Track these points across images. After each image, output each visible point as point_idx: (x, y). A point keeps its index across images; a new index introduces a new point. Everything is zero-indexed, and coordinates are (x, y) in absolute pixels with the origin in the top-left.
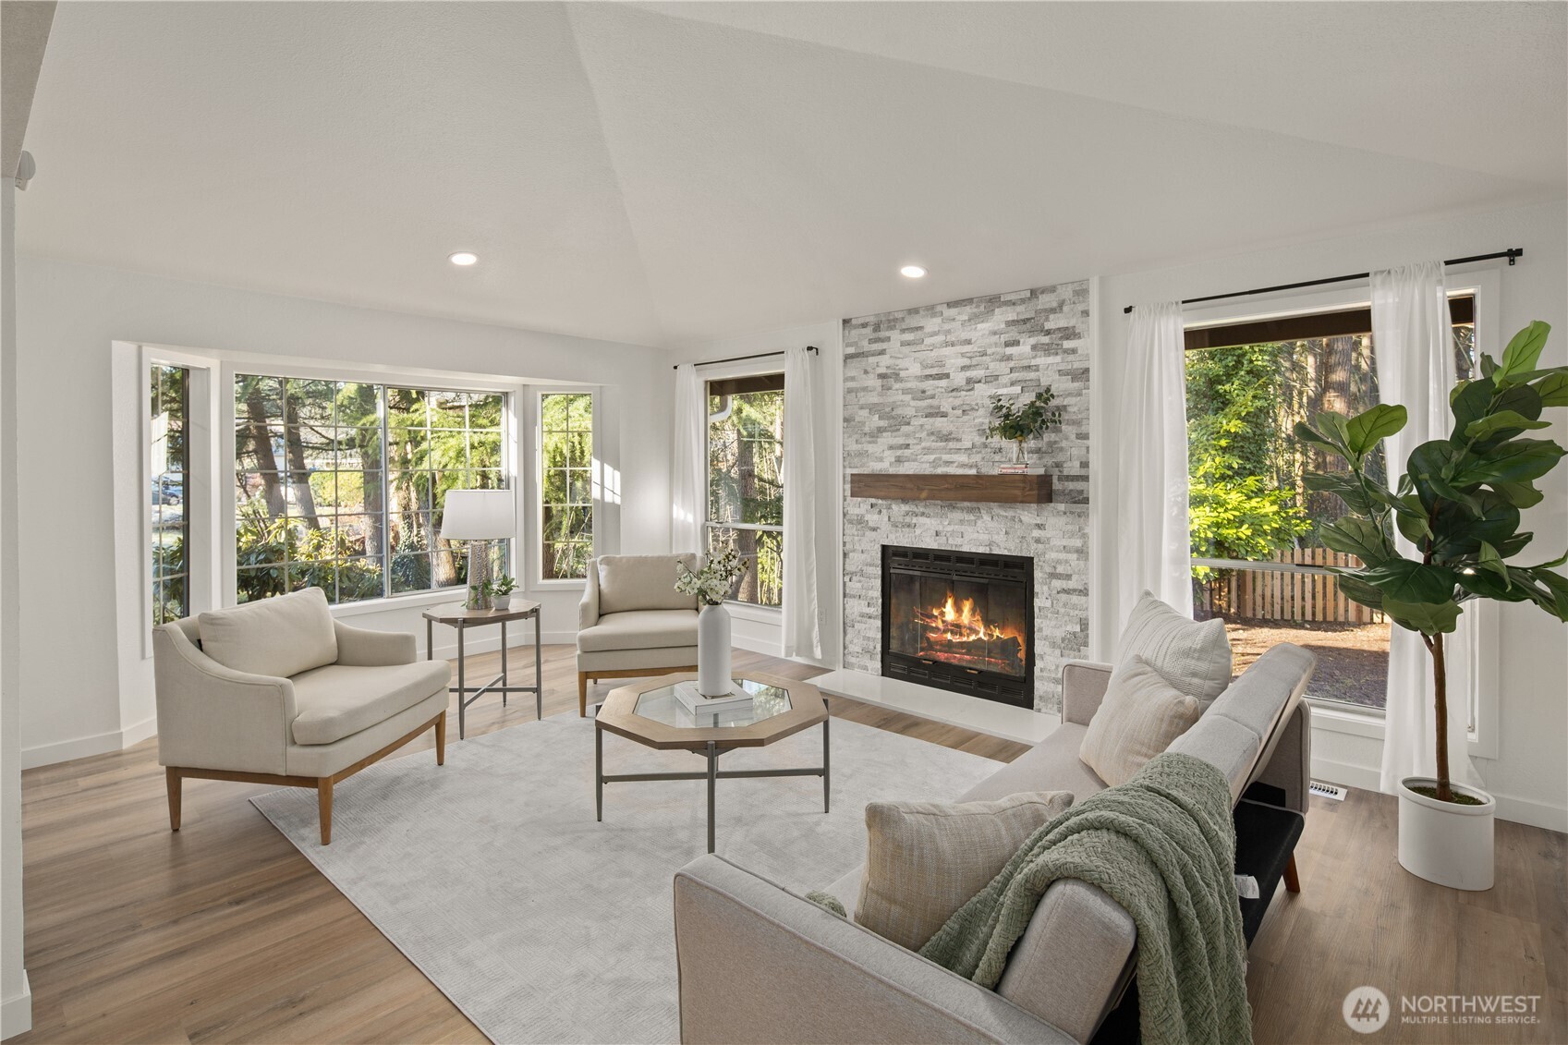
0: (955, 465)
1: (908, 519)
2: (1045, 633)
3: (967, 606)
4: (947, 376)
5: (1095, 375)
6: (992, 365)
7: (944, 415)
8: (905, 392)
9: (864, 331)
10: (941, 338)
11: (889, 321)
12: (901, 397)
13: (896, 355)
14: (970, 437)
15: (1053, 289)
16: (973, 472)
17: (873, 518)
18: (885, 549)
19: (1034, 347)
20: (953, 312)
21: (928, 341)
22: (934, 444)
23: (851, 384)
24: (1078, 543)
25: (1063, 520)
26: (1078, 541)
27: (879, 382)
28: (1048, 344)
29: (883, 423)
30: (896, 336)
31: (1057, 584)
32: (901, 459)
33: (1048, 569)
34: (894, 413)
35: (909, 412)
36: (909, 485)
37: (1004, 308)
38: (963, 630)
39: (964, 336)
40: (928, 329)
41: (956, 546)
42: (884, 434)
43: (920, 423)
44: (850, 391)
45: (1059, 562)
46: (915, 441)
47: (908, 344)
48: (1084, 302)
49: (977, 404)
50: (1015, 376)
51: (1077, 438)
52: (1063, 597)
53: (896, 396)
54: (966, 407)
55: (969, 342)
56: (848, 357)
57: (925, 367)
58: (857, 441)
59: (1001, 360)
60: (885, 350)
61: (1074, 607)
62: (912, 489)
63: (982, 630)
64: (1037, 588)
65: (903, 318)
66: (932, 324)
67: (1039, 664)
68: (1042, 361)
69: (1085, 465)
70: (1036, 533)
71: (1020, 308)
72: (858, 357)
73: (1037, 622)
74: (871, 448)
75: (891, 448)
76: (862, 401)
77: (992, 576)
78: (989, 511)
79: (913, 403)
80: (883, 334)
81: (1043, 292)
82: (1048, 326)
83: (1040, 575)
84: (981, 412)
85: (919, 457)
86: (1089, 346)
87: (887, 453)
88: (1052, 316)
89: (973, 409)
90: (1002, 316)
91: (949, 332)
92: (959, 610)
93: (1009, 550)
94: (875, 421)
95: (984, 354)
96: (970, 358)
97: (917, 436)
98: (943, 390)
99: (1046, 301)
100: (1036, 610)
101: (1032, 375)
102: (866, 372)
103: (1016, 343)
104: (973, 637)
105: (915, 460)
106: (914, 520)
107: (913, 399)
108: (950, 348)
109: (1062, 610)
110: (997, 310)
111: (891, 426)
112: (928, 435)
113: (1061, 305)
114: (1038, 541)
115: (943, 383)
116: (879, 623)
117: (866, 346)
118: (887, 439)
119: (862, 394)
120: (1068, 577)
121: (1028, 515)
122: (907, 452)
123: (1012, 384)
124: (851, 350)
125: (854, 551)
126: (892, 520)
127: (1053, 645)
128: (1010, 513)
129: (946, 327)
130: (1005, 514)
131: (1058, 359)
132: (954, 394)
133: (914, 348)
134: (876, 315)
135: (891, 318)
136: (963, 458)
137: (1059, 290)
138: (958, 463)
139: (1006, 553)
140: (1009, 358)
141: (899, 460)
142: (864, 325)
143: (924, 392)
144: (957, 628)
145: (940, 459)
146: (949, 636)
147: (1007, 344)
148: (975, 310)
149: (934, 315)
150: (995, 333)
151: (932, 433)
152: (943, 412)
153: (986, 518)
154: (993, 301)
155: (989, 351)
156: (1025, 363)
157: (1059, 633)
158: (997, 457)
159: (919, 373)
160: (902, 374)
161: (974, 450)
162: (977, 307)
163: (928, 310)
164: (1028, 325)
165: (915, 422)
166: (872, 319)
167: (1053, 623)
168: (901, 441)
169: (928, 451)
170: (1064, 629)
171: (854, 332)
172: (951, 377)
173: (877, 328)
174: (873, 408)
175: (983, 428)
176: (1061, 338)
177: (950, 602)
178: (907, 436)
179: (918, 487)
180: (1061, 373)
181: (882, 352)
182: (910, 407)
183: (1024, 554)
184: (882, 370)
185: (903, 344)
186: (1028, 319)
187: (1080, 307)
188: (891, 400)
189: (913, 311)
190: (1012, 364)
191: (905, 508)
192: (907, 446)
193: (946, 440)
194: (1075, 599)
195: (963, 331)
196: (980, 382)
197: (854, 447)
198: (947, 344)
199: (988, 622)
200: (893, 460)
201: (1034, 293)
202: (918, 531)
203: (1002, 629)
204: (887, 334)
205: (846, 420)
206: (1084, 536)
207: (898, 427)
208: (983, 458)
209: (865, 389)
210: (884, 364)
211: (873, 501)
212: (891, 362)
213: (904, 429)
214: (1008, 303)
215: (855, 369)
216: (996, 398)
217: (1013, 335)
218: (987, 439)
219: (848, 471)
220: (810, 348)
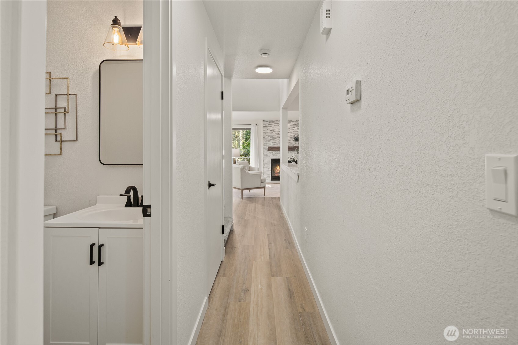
1: (276, 154)
6: (291, 130)
9: (267, 123)
12: (274, 134)
17: (269, 154)
18: (272, 159)
23: (264, 131)
27: (270, 131)
29: (271, 138)
30: (273, 124)
34: (273, 137)
43: (278, 138)
44: (264, 133)
47: (276, 126)
50: (294, 132)
53: (273, 134)
56: (263, 127)
65: (275, 121)
71: (295, 122)
72: (266, 127)
74: (269, 142)
75: (273, 142)
76: (267, 134)
78: (290, 152)
79: (277, 135)
80: (271, 124)
84: (289, 137)
85: (278, 144)
87: (272, 143)
90: (292, 123)
94: (269, 138)
102: (268, 130)
103: (294, 127)
111: (273, 139)
116: (271, 172)
117: (268, 125)
118: (272, 141)
122: (276, 143)
124: (264, 126)
125: (265, 160)
128: (294, 152)
134: (270, 120)
135: (273, 121)
140: (293, 129)
141: (274, 144)
142: (267, 122)
147: (293, 127)
150: (291, 126)
153: (290, 153)
155: (290, 128)
158: (291, 144)
159: (278, 131)
160: (275, 130)
164: (296, 125)
168: (275, 141)
171: (265, 123)
173: (270, 122)
174: (269, 136)
175: (289, 139)
178: (276, 140)
181: (271, 127)
184: (271, 130)
185: (275, 126)
189: (277, 121)
190: (294, 130)
191: (275, 152)
192: (276, 142)
197: (265, 142)
202: (278, 156)
204: (272, 124)
205: (263, 138)
208: (289, 144)
209: (267, 132)
210: (271, 128)
211: (269, 151)
212: (272, 128)
213: (275, 139)
214: (293, 121)
215: (265, 129)
216: (291, 135)
217: (294, 126)
218: (290, 141)
219: (264, 146)
220: (257, 125)
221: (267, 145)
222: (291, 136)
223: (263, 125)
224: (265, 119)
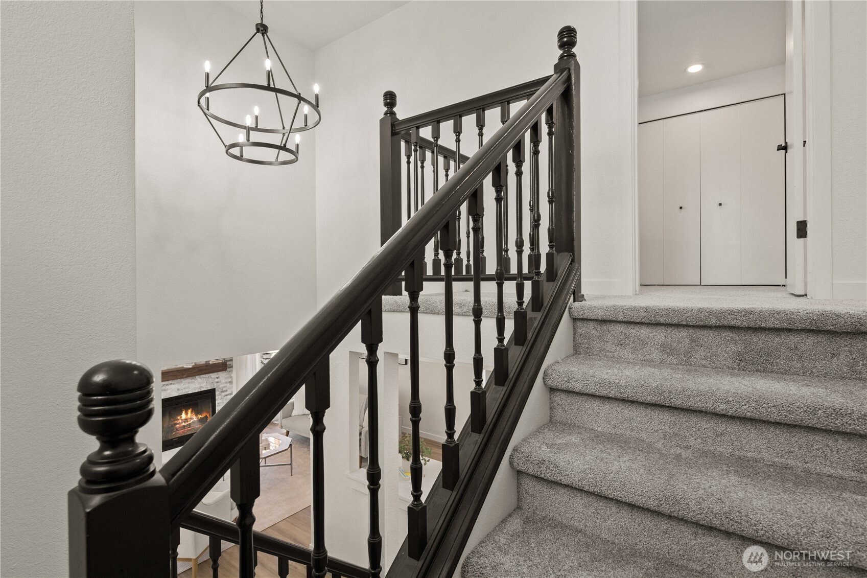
0: (185, 364)
3: (190, 411)
16: (192, 365)
24: (230, 380)
25: (225, 374)
31: (223, 394)
33: (220, 390)
36: (178, 374)
38: (189, 420)
45: (224, 387)
62: (179, 375)
63: (195, 417)
64: (216, 398)
70: (216, 380)
73: (217, 408)
77: (200, 398)
78: (200, 378)
83: (217, 392)
92: (187, 413)
100: (217, 404)
104: (192, 421)
106: (167, 387)
114: (217, 382)
120: (227, 391)
130: (205, 377)
138: (187, 364)
139: (206, 389)
144: (186, 420)
146: (183, 424)
177: (184, 412)
179: (182, 374)
183: (213, 388)
199: (196, 414)
203: (201, 414)
206: (231, 377)
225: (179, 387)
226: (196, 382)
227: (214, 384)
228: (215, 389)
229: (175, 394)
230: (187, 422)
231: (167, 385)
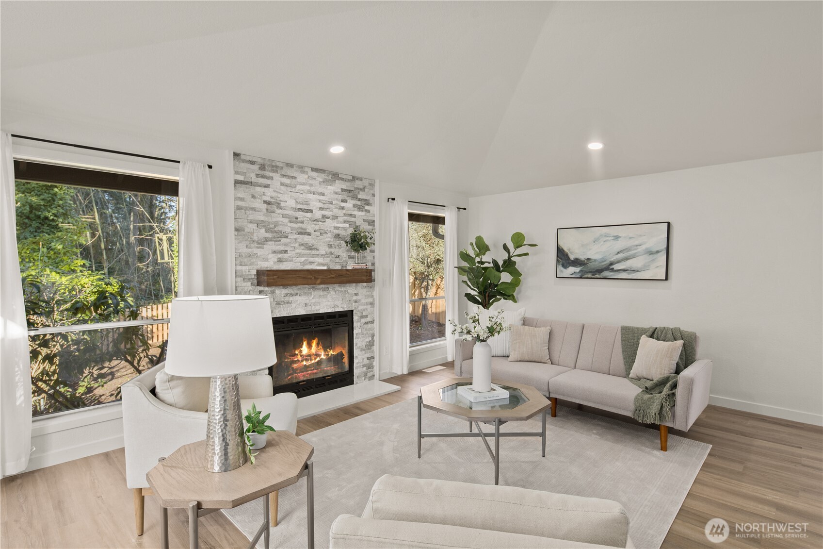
0: (316, 264)
1: (287, 299)
2: (358, 345)
3: (315, 342)
4: (311, 211)
5: (377, 224)
6: (335, 210)
7: (309, 234)
8: (284, 216)
9: (252, 167)
10: (307, 188)
11: (273, 166)
12: (281, 219)
13: (278, 190)
14: (323, 250)
15: (361, 179)
16: (325, 268)
18: (274, 320)
19: (354, 206)
20: (314, 174)
21: (299, 187)
22: (303, 251)
23: (240, 203)
24: (371, 300)
25: (365, 290)
26: (371, 299)
27: (265, 206)
28: (359, 205)
29: (269, 235)
30: (276, 177)
31: (363, 320)
32: (282, 260)
33: (359, 315)
34: (276, 229)
35: (288, 230)
37: (340, 181)
38: (312, 357)
39: (321, 190)
40: (298, 180)
41: (316, 310)
42: (269, 243)
43: (295, 238)
44: (239, 208)
45: (364, 310)
46: (292, 249)
47: (286, 185)
48: (372, 190)
49: (327, 230)
50: (346, 218)
51: (370, 252)
52: (366, 325)
53: (277, 217)
54: (322, 232)
55: (323, 194)
56: (237, 182)
57: (297, 203)
58: (247, 246)
59: (340, 209)
60: (269, 185)
61: (370, 329)
63: (322, 353)
64: (354, 325)
65: (282, 167)
66: (301, 178)
67: (355, 361)
68: (356, 213)
69: (373, 264)
70: (355, 298)
71: (348, 184)
72: (246, 184)
73: (355, 341)
74: (259, 252)
75: (274, 252)
76: (251, 217)
77: (333, 324)
78: (334, 290)
79: (290, 224)
80: (267, 173)
81: (357, 179)
82: (359, 196)
83: (357, 318)
84: (329, 235)
85: (294, 259)
86: (374, 209)
87: (271, 256)
88: (361, 192)
89: (326, 233)
90: (339, 185)
91: (311, 185)
92: (310, 346)
93: (343, 308)
94: (262, 233)
95: (331, 203)
96: (324, 203)
97: (292, 245)
98: (309, 219)
99: (358, 184)
101: (353, 219)
102: (253, 197)
103: (346, 201)
104: (317, 359)
105: (291, 261)
106: (291, 299)
107: (290, 222)
108: (312, 195)
109: (365, 332)
110: (337, 181)
111: (274, 238)
112: (299, 245)
113: (365, 187)
114: (356, 302)
115: (309, 215)
117: (254, 179)
118: (271, 246)
119: (251, 212)
120: (366, 316)
121: (351, 289)
122: (286, 256)
123: (345, 222)
124: (241, 178)
126: (276, 300)
127: (362, 350)
128: (343, 289)
129: (311, 182)
130: (340, 289)
131: (363, 213)
132: (315, 222)
133: (290, 189)
134: (263, 159)
135: (273, 164)
136: (320, 260)
137: (364, 181)
138: (318, 264)
139: (342, 310)
140: (343, 208)
141: (280, 260)
142: (252, 163)
143: (297, 218)
144: (309, 357)
145: (308, 260)
146: (304, 363)
147: (342, 201)
148: (327, 177)
149: (303, 172)
151: (302, 245)
152: (309, 233)
153: (332, 293)
154: (335, 176)
156: (350, 212)
157: (364, 344)
158: (337, 260)
159: (294, 206)
160: (282, 204)
161: (326, 256)
162: (328, 176)
163: (299, 168)
164: (351, 193)
165: (291, 237)
166: (260, 161)
167: (362, 339)
168: (282, 248)
169: (300, 255)
170: (365, 341)
171: (242, 165)
172: (314, 213)
173: (262, 167)
174: (259, 224)
175: (331, 243)
176: (365, 204)
177: (306, 343)
178: (286, 245)
179: (315, 277)
180: (365, 221)
181: (267, 186)
182: (287, 227)
183: (350, 309)
184: (268, 199)
185: (282, 184)
186: (351, 191)
187: (372, 192)
188: (274, 220)
189: (290, 165)
190: (344, 211)
192: (286, 252)
193: (311, 249)
194: (369, 326)
195: (320, 187)
196: (329, 218)
197: (244, 250)
198: (310, 192)
199: (325, 349)
200: (276, 260)
201: (353, 177)
202: (294, 305)
203: (334, 349)
204: (271, 174)
205: (237, 230)
206: (373, 296)
207: (280, 239)
208: (331, 260)
209: (253, 209)
210: (269, 194)
211: (261, 288)
212: (274, 194)
213: (284, 240)
214: (342, 179)
215: (244, 191)
216: (337, 228)
217: (344, 197)
218: (332, 250)
219: (239, 268)
220: (210, 167)
221: (252, 264)
222: (336, 232)
223: (236, 173)
224: (247, 151)
225: (307, 301)
226: (329, 295)
227: (352, 304)
228: (352, 311)
229: (301, 311)
230: (311, 360)
231: (292, 295)
